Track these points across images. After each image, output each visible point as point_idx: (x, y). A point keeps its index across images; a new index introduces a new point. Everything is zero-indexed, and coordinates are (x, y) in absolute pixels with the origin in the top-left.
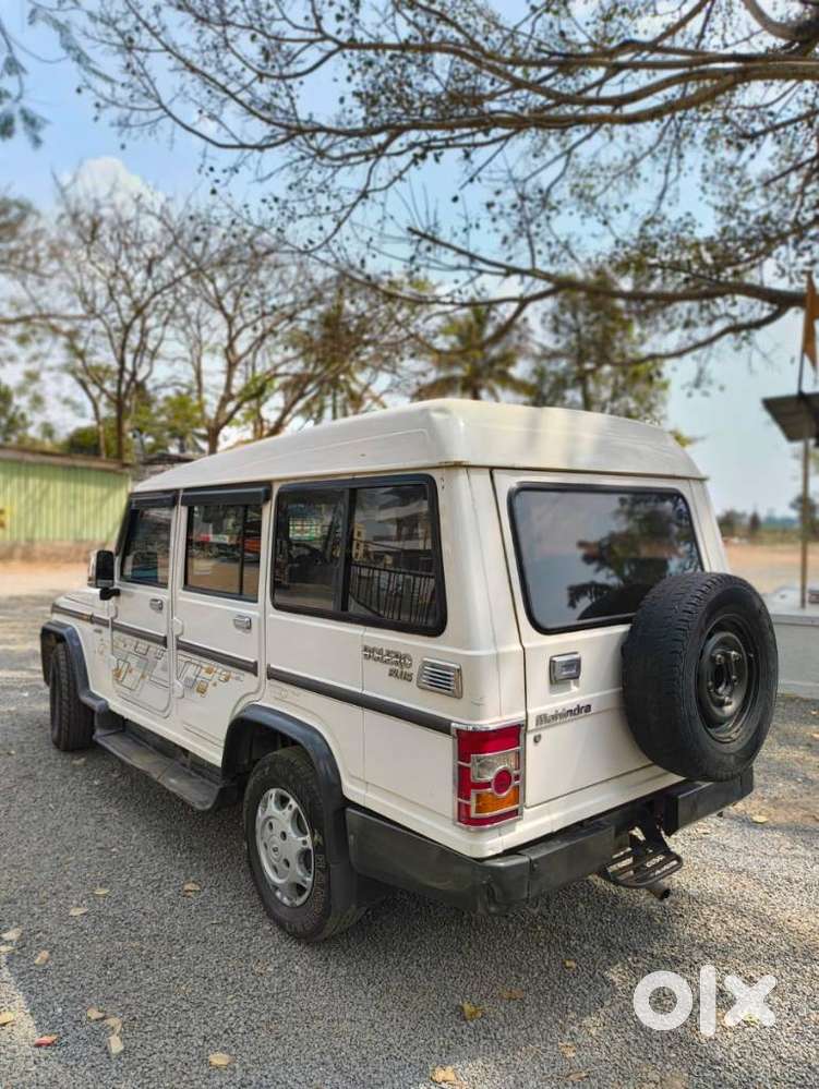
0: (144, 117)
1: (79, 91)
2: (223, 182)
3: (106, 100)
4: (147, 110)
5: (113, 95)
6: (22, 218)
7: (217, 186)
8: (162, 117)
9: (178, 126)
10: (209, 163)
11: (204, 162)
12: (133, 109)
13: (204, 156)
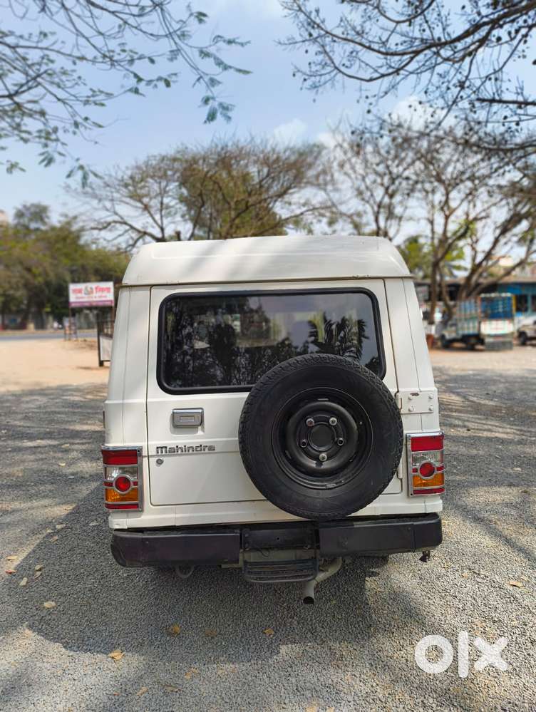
0: (328, 77)
1: (294, 75)
2: (374, 103)
3: (308, 75)
4: (329, 73)
5: (310, 71)
6: (319, 153)
7: (371, 107)
8: (336, 74)
9: (345, 77)
10: (364, 94)
11: (361, 94)
12: (321, 75)
13: (361, 90)
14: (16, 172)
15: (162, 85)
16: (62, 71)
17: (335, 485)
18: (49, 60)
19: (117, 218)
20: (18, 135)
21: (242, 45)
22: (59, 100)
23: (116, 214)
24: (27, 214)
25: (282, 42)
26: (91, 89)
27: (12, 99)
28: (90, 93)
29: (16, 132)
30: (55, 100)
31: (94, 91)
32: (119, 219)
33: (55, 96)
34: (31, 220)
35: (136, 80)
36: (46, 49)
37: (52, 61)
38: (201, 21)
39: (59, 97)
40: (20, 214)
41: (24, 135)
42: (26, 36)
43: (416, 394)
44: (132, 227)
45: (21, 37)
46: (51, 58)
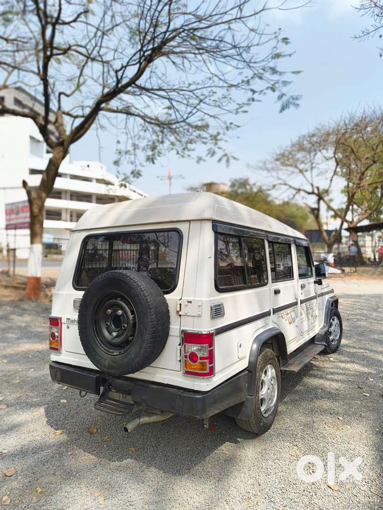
14: (202, 162)
15: (269, 91)
16: (224, 96)
17: (118, 353)
18: (213, 92)
19: (281, 182)
20: (200, 141)
21: (290, 55)
22: (211, 116)
23: (280, 179)
24: (237, 184)
25: (358, 36)
26: (238, 104)
27: (185, 122)
28: (237, 106)
29: (199, 140)
30: (209, 117)
31: (240, 105)
32: (283, 182)
33: (208, 115)
34: (238, 188)
35: (252, 93)
36: (209, 87)
37: (215, 93)
38: (287, 43)
39: (210, 114)
40: (233, 185)
41: (204, 140)
42: (201, 82)
43: (190, 302)
44: (291, 187)
45: (198, 84)
46: (214, 91)
